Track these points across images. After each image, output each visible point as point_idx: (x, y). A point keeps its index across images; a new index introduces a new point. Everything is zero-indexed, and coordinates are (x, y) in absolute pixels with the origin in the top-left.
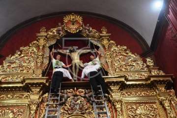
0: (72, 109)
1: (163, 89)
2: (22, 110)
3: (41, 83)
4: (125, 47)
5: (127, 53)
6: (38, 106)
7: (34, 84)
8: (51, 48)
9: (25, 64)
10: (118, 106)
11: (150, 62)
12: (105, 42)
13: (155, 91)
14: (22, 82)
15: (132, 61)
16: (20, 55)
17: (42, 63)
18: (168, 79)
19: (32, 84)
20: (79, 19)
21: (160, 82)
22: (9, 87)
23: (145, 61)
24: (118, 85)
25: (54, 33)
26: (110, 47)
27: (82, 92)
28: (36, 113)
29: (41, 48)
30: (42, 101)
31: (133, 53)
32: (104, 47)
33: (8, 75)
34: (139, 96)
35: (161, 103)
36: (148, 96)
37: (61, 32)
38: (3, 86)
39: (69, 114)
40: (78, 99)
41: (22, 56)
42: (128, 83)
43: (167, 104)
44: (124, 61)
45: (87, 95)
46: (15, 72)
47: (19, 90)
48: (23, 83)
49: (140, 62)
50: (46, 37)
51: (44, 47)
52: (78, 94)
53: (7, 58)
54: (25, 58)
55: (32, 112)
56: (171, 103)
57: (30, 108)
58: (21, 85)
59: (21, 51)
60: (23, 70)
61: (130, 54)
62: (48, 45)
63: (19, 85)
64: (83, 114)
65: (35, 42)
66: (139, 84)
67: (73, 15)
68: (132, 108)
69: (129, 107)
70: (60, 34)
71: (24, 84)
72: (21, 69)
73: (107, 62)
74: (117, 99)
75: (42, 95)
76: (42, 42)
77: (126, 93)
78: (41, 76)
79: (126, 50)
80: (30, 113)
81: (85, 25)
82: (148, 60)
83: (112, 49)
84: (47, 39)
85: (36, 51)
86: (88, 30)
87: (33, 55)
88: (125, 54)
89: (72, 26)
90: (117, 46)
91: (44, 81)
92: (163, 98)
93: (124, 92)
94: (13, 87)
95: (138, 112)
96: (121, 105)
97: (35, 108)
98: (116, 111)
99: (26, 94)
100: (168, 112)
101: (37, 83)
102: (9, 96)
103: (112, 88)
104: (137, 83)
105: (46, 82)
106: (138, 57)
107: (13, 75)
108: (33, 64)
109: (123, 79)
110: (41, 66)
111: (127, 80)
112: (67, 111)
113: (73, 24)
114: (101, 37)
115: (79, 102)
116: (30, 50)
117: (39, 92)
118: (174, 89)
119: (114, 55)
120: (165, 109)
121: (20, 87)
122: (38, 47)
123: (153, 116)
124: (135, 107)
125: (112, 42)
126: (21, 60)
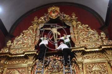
0: (52, 69)
1: (111, 53)
2: (24, 70)
3: (34, 54)
5: (88, 30)
6: (33, 68)
10: (80, 66)
11: (103, 35)
12: (74, 23)
15: (91, 35)
16: (23, 36)
17: (35, 40)
19: (29, 55)
20: (58, 9)
21: (109, 49)
23: (100, 34)
24: (80, 52)
25: (42, 20)
26: (77, 26)
29: (35, 30)
30: (35, 64)
31: (92, 29)
32: (73, 26)
33: (16, 49)
35: (109, 63)
37: (46, 19)
38: (13, 56)
39: (51, 72)
40: (56, 62)
42: (87, 50)
44: (86, 35)
45: (61, 59)
46: (20, 47)
47: (22, 58)
49: (97, 35)
52: (56, 59)
53: (16, 38)
54: (26, 37)
57: (28, 69)
58: (23, 55)
59: (23, 33)
61: (90, 30)
62: (39, 28)
64: (59, 71)
67: (53, 7)
68: (90, 67)
69: (88, 66)
70: (46, 20)
73: (75, 37)
74: (80, 62)
75: (35, 60)
76: (35, 26)
78: (34, 49)
79: (87, 27)
80: (28, 72)
82: (102, 33)
83: (78, 28)
84: (38, 24)
85: (32, 33)
86: (63, 16)
87: (30, 35)
89: (53, 15)
90: (82, 25)
93: (85, 56)
94: (19, 57)
95: (93, 69)
96: (83, 66)
97: (31, 69)
98: (79, 69)
102: (17, 62)
103: (77, 55)
107: (19, 49)
108: (30, 41)
110: (35, 42)
112: (50, 70)
113: (54, 13)
114: (72, 20)
115: (56, 64)
116: (29, 32)
117: (33, 59)
119: (80, 32)
123: (103, 71)
124: (91, 66)
125: (79, 22)
126: (23, 39)
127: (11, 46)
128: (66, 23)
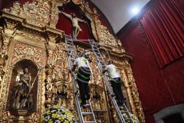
3: (58, 35)
4: (106, 28)
5: (107, 32)
9: (41, 14)
11: (120, 42)
13: (123, 62)
16: (36, 5)
21: (127, 58)
27: (82, 50)
41: (38, 6)
44: (106, 36)
48: (43, 30)
49: (115, 41)
55: (50, 55)
59: (37, 2)
60: (39, 18)
61: (109, 33)
62: (57, 5)
63: (40, 30)
66: (117, 56)
72: (38, 16)
73: (97, 34)
79: (106, 30)
81: (85, 2)
85: (49, 7)
87: (46, 9)
90: (102, 25)
91: (61, 34)
106: (113, 37)
116: (44, 4)
122: (50, 4)
125: (99, 21)
127: (20, 10)
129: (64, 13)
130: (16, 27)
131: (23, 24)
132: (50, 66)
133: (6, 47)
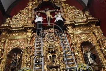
0: (48, 39)
1: (94, 26)
2: (24, 41)
3: (32, 27)
4: (74, 7)
6: (31, 39)
7: (28, 28)
8: (35, 10)
9: (23, 19)
10: (72, 36)
11: (87, 13)
12: (63, 5)
13: (90, 27)
14: (22, 27)
15: (78, 13)
16: (20, 14)
17: (31, 17)
18: (96, 20)
19: (27, 28)
21: (93, 23)
22: (16, 30)
23: (85, 13)
24: (71, 25)
25: (36, 2)
26: (66, 7)
27: (53, 31)
28: (31, 42)
29: (30, 10)
30: (33, 36)
31: (78, 9)
32: (63, 7)
33: (15, 25)
34: (82, 31)
35: (94, 33)
36: (87, 30)
38: (13, 29)
39: (47, 41)
40: (51, 34)
41: (21, 15)
42: (76, 24)
43: (96, 33)
44: (73, 14)
45: (56, 32)
46: (18, 23)
47: (21, 31)
49: (82, 14)
50: (32, 4)
51: (31, 9)
52: (51, 32)
53: (13, 16)
54: (23, 16)
55: (29, 41)
56: (98, 32)
57: (27, 39)
58: (22, 29)
59: (20, 13)
60: (22, 22)
61: (76, 10)
62: (33, 9)
63: (21, 29)
64: (54, 41)
65: (27, 7)
66: (82, 24)
69: (77, 36)
71: (23, 28)
72: (21, 21)
73: (65, 15)
74: (71, 32)
75: (33, 33)
76: (30, 7)
77: (76, 29)
78: (31, 24)
79: (74, 8)
80: (28, 42)
82: (86, 12)
83: (67, 8)
84: (33, 5)
85: (28, 12)
87: (26, 14)
88: (74, 10)
90: (69, 6)
92: (94, 30)
93: (74, 29)
94: (18, 30)
95: (82, 38)
96: (73, 35)
97: (30, 40)
98: (71, 38)
99: (25, 33)
100: (97, 36)
101: (30, 27)
102: (17, 34)
103: (68, 28)
104: (81, 24)
105: (34, 26)
106: (81, 11)
107: (17, 24)
108: (26, 19)
109: (73, 22)
110: (31, 19)
111: (76, 23)
112: (46, 40)
114: (61, 2)
116: (25, 12)
117: (31, 32)
118: (100, 25)
119: (69, 11)
120: (95, 36)
121: (22, 30)
122: (28, 10)
123: (90, 39)
124: (80, 36)
125: (67, 4)
126: (20, 17)
127: (10, 22)
128: (56, 5)
129: (40, 11)
130: (7, 32)
131: (10, 29)
132: (29, 47)
133: (3, 45)
